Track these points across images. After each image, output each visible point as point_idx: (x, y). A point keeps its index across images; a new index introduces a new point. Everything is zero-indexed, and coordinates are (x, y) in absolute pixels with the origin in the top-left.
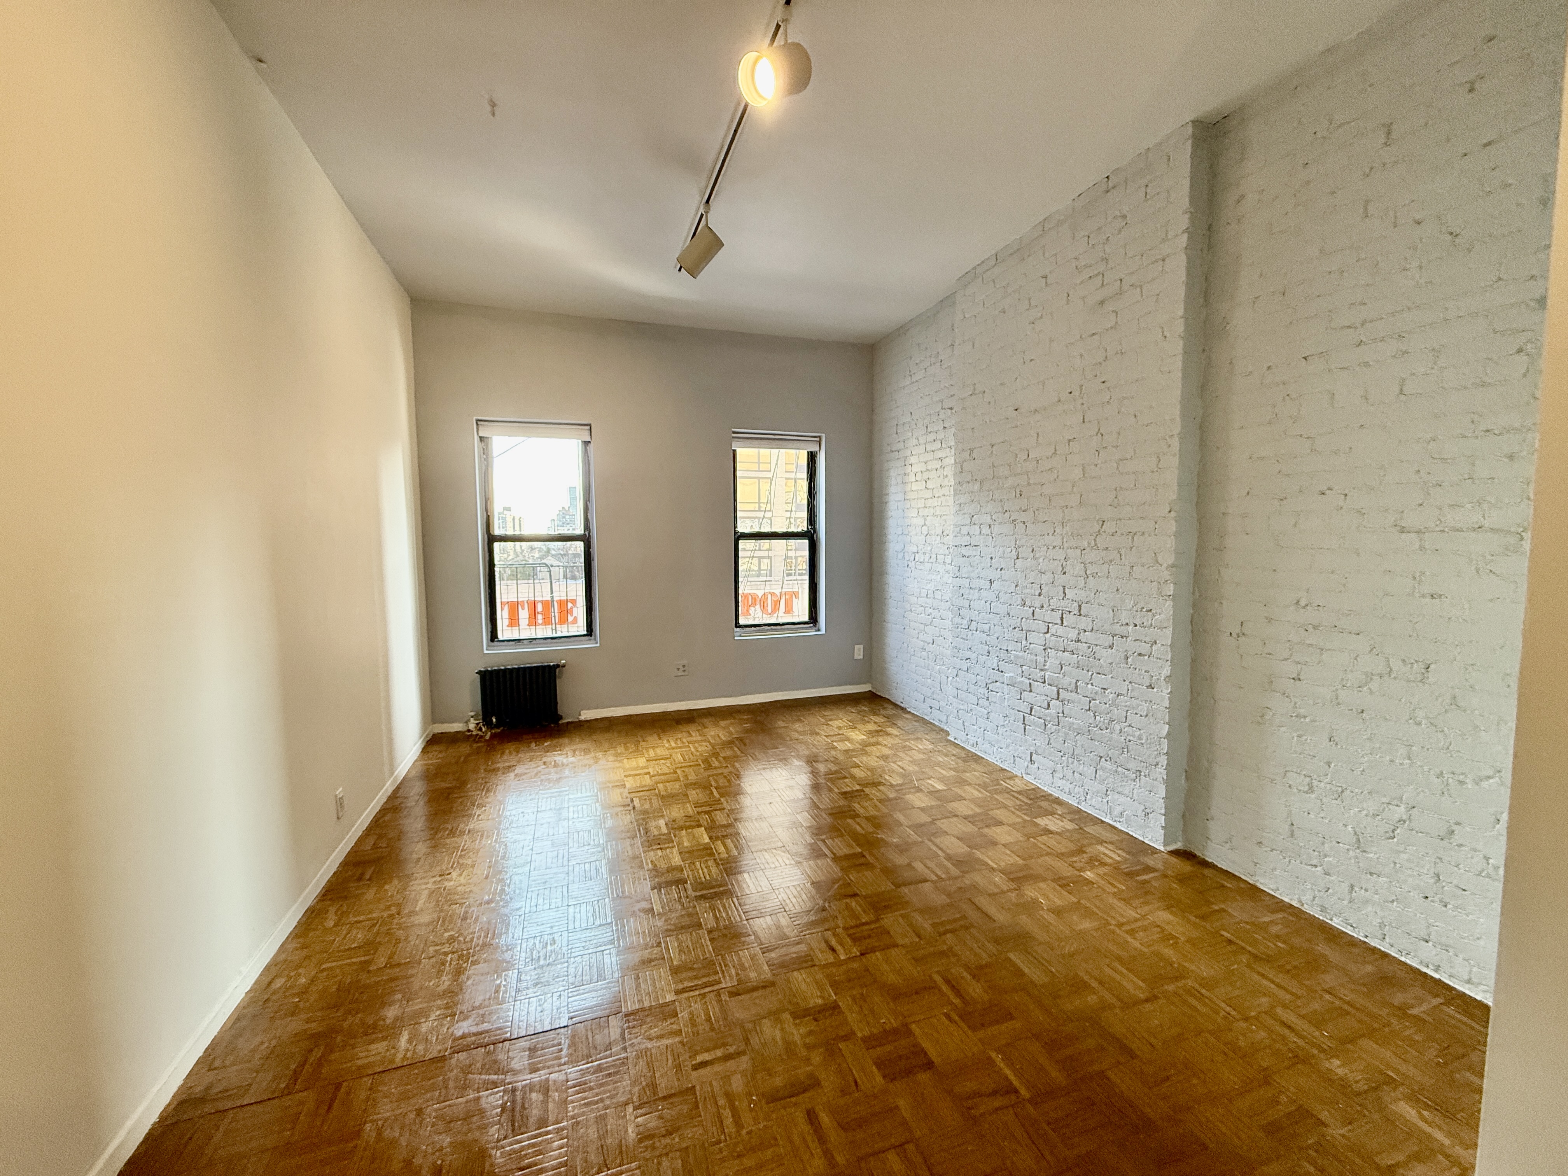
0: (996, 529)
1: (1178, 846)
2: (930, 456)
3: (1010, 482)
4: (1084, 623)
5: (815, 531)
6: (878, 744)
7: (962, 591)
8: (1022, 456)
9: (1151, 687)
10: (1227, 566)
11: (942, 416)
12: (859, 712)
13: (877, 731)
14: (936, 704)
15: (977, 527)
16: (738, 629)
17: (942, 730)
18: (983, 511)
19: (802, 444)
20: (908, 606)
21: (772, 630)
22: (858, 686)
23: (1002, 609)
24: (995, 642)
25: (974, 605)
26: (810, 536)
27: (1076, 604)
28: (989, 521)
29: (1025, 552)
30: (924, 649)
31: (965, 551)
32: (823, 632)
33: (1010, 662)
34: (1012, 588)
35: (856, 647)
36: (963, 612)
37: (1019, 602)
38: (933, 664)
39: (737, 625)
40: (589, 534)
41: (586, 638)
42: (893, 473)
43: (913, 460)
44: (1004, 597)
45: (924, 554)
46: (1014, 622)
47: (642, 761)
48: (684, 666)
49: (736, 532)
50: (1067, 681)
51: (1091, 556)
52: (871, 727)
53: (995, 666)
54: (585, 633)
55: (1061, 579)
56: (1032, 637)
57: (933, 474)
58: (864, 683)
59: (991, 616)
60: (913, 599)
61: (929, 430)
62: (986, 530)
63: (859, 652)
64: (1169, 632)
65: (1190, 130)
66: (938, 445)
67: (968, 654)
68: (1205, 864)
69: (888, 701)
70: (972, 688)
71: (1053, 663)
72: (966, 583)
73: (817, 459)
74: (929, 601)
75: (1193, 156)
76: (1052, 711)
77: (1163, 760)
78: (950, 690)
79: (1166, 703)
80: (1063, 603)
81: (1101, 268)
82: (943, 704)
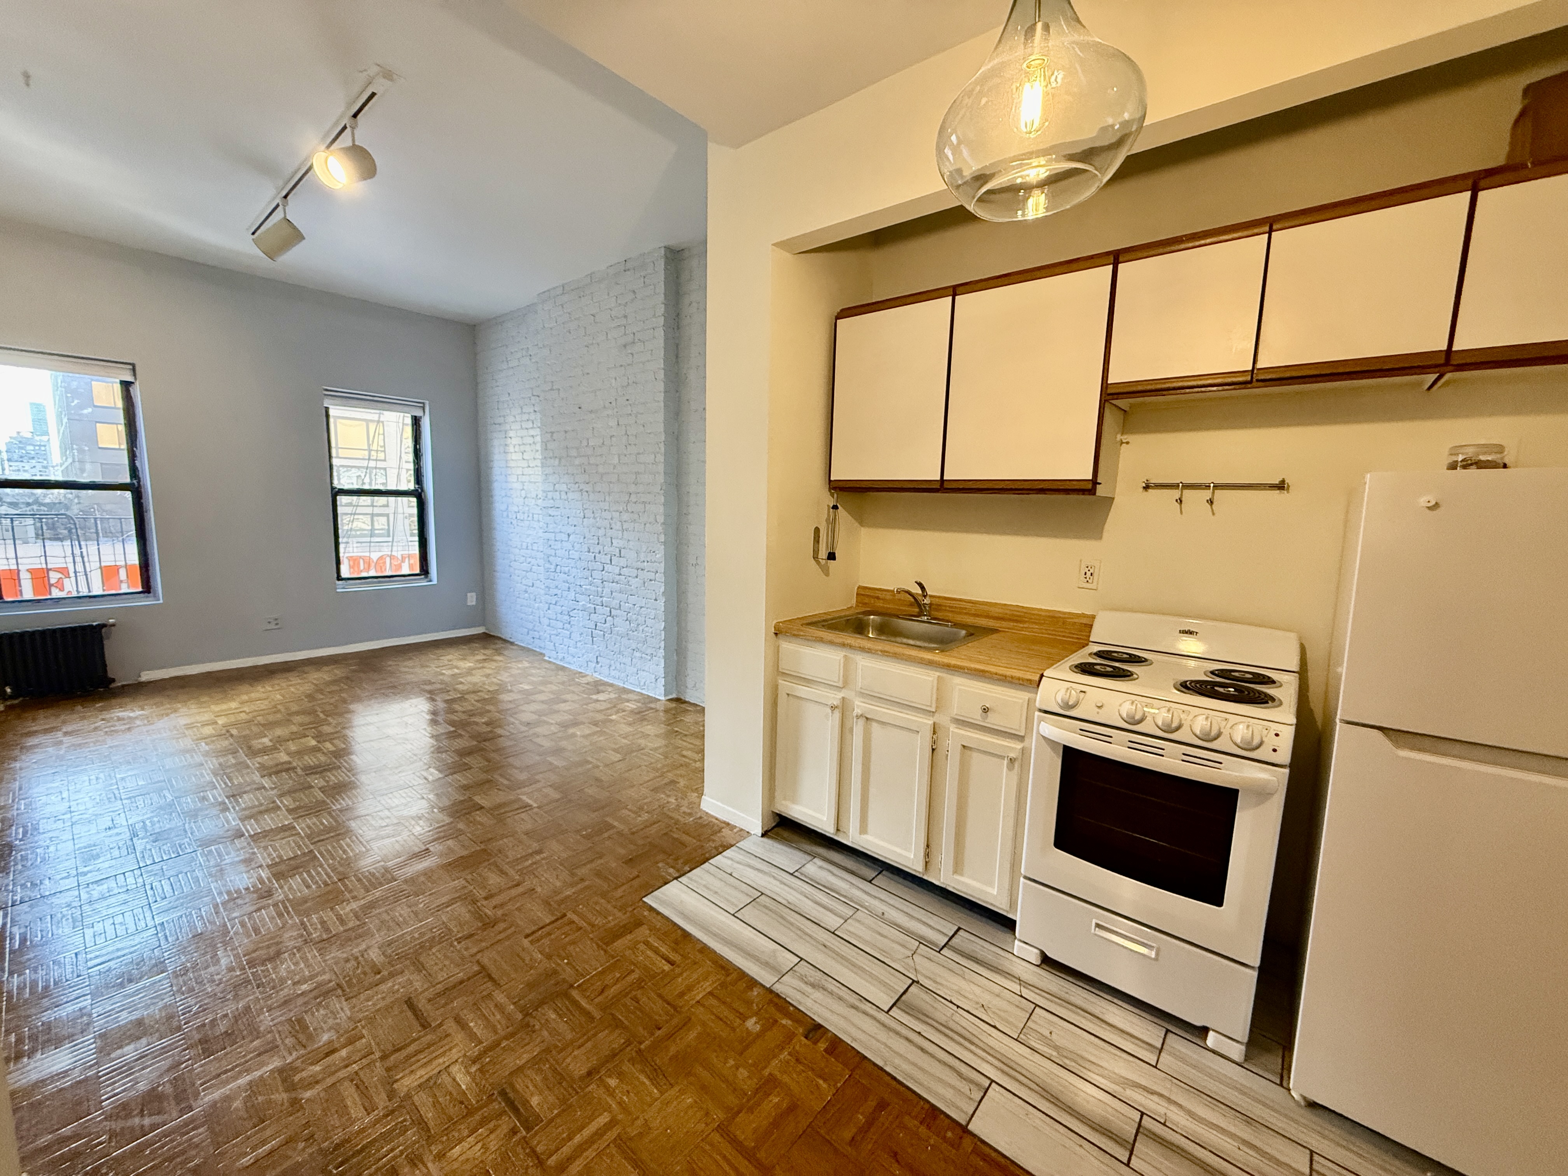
0: (571, 495)
1: (674, 696)
2: (524, 433)
3: (577, 462)
4: (623, 562)
5: (422, 490)
6: (483, 667)
7: (550, 543)
8: (585, 443)
9: (656, 600)
10: (690, 524)
11: (533, 402)
12: (470, 649)
13: (485, 660)
14: (536, 635)
15: (558, 493)
16: (340, 582)
17: (541, 654)
18: (562, 481)
19: (406, 408)
20: (512, 557)
21: (379, 582)
22: (473, 629)
23: (576, 555)
24: (572, 580)
25: (559, 553)
26: (419, 494)
27: (618, 550)
28: (566, 490)
29: (589, 513)
30: (526, 592)
31: (551, 512)
32: (435, 582)
33: (582, 594)
34: (582, 540)
35: (469, 595)
36: (551, 559)
37: (586, 549)
38: (533, 602)
39: (339, 578)
40: (139, 482)
41: (142, 595)
42: (496, 443)
43: (511, 434)
44: (577, 546)
45: (524, 513)
46: (584, 564)
47: (233, 705)
48: (276, 619)
49: (333, 488)
50: (615, 603)
51: (625, 516)
52: (480, 657)
53: (573, 598)
54: (140, 589)
55: (610, 533)
56: (595, 574)
57: (527, 448)
58: (479, 626)
59: (570, 561)
60: (517, 551)
61: (524, 411)
62: (564, 496)
63: (472, 599)
64: (663, 565)
65: (663, 251)
66: (530, 425)
67: (556, 591)
68: (685, 702)
69: (500, 638)
70: (559, 616)
71: (607, 591)
72: (552, 536)
73: (422, 423)
74: (529, 552)
75: (666, 269)
76: (607, 625)
77: (662, 644)
78: (545, 621)
79: (663, 609)
80: (611, 549)
81: (624, 322)
82: (541, 633)
